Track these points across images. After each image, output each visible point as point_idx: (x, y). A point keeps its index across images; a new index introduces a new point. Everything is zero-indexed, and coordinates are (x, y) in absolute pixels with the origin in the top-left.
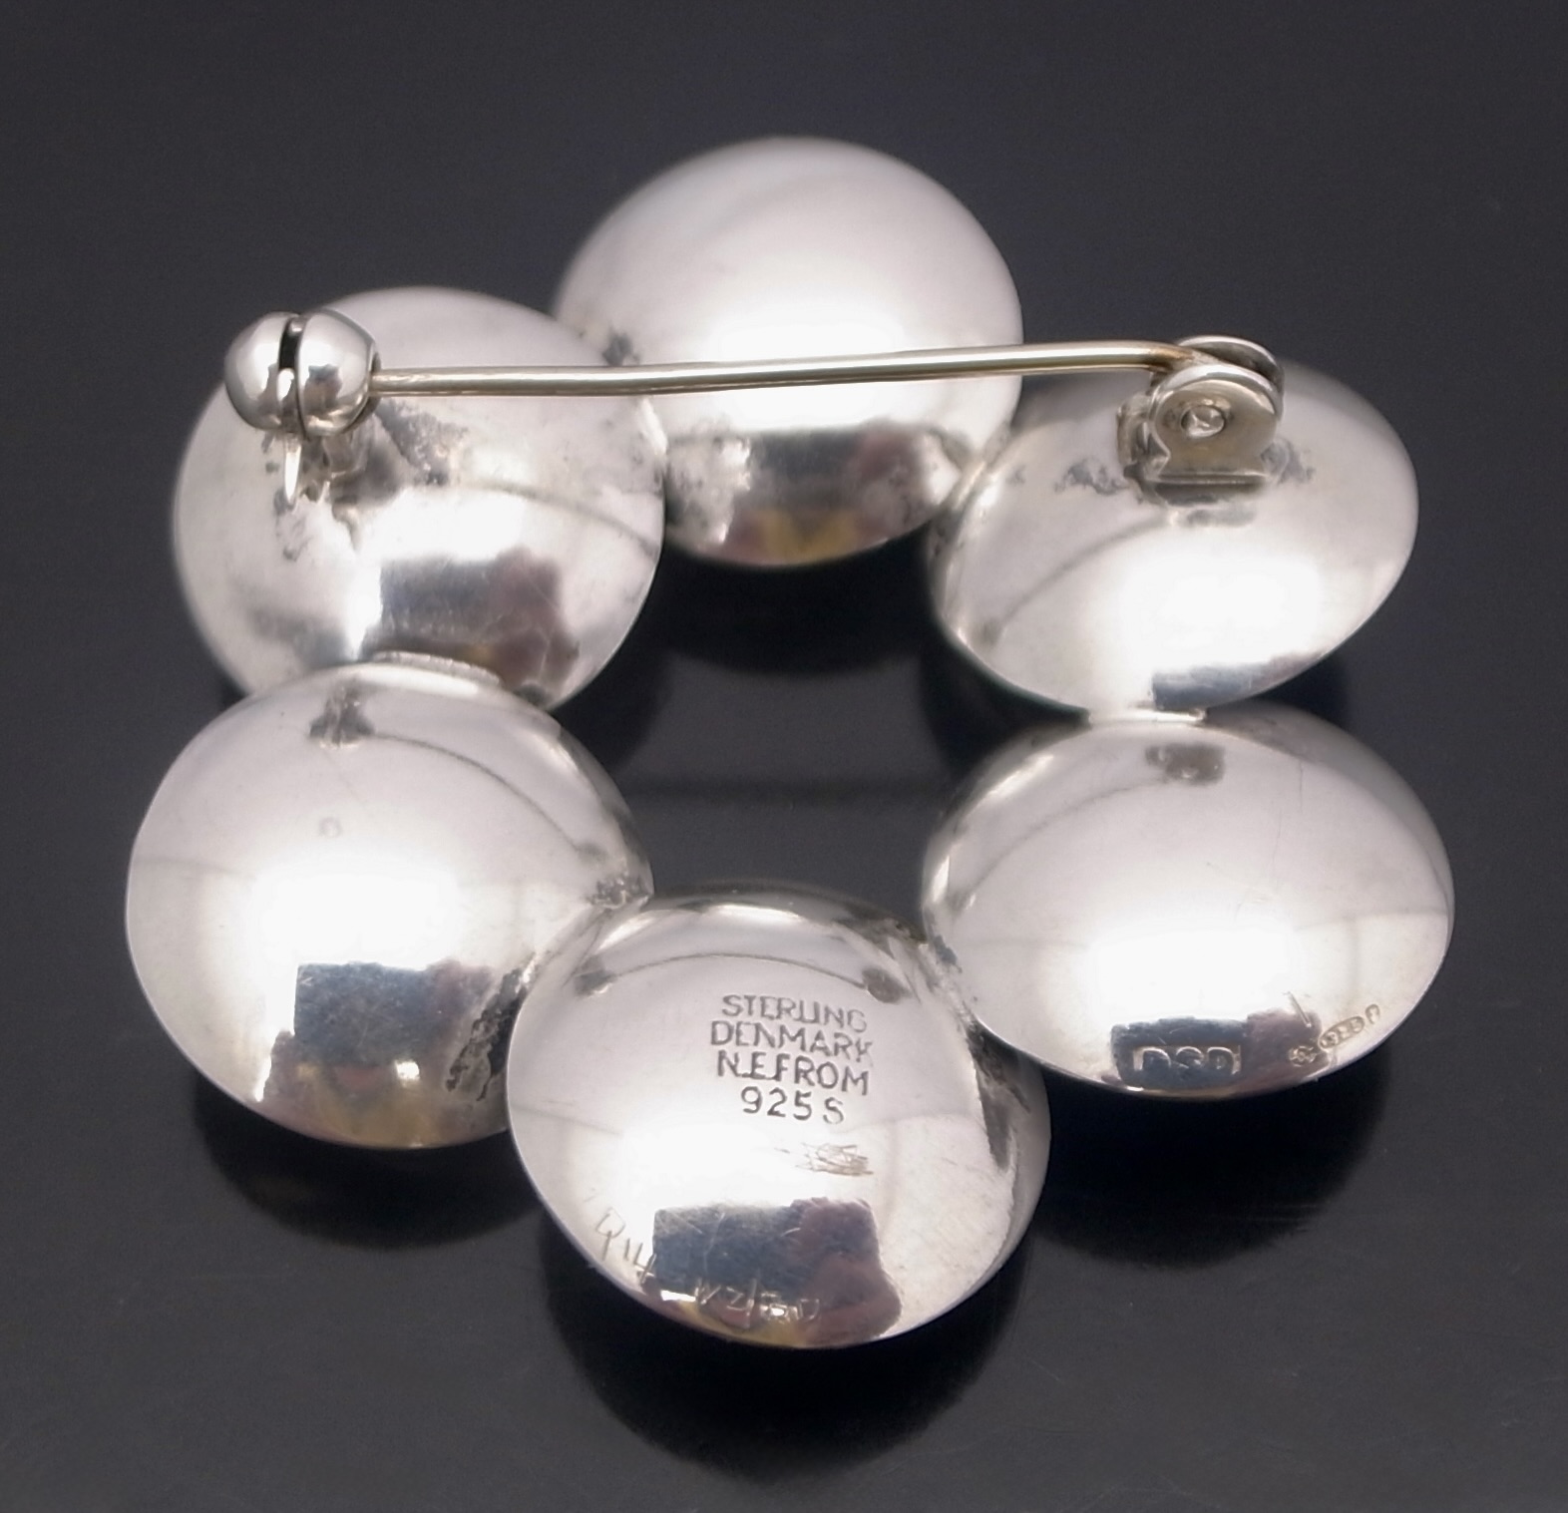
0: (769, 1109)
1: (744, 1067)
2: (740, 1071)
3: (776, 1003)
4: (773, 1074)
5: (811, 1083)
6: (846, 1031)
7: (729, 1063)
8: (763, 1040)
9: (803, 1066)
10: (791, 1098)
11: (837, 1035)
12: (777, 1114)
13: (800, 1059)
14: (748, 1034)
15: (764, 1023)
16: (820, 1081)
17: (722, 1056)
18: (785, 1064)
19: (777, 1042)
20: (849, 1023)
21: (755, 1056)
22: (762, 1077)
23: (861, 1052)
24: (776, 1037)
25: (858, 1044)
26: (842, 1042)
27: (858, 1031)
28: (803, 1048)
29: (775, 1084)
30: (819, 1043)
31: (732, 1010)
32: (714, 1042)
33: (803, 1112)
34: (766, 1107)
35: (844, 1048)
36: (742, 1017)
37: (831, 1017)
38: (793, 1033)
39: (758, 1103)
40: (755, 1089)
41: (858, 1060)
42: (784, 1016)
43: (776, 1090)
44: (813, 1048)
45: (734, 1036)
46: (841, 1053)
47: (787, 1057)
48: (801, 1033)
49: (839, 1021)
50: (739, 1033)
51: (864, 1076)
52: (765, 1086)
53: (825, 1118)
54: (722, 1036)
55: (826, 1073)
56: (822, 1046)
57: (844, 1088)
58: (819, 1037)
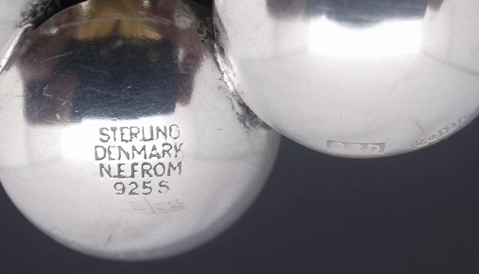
0: (129, 191)
1: (114, 172)
2: (112, 174)
3: (129, 130)
4: (130, 174)
5: (151, 176)
6: (169, 140)
7: (106, 170)
8: (123, 155)
9: (146, 167)
10: (141, 185)
11: (164, 145)
12: (135, 194)
13: (144, 164)
14: (115, 153)
15: (124, 145)
16: (156, 173)
17: (102, 166)
18: (136, 167)
19: (131, 156)
20: (170, 135)
21: (120, 165)
22: (124, 177)
23: (177, 151)
24: (130, 152)
25: (175, 146)
26: (167, 148)
27: (175, 138)
28: (145, 158)
29: (132, 180)
30: (154, 153)
31: (105, 138)
32: (97, 159)
33: (148, 190)
34: (128, 190)
35: (168, 151)
36: (111, 142)
37: (160, 133)
38: (139, 150)
39: (124, 189)
40: (121, 183)
41: (176, 156)
42: (134, 139)
43: (132, 183)
44: (151, 156)
45: (107, 154)
46: (166, 155)
47: (137, 164)
48: (144, 148)
49: (165, 134)
50: (110, 153)
51: (179, 164)
52: (126, 181)
53: (160, 191)
54: (101, 154)
55: (159, 168)
56: (156, 153)
57: (169, 175)
58: (154, 148)
